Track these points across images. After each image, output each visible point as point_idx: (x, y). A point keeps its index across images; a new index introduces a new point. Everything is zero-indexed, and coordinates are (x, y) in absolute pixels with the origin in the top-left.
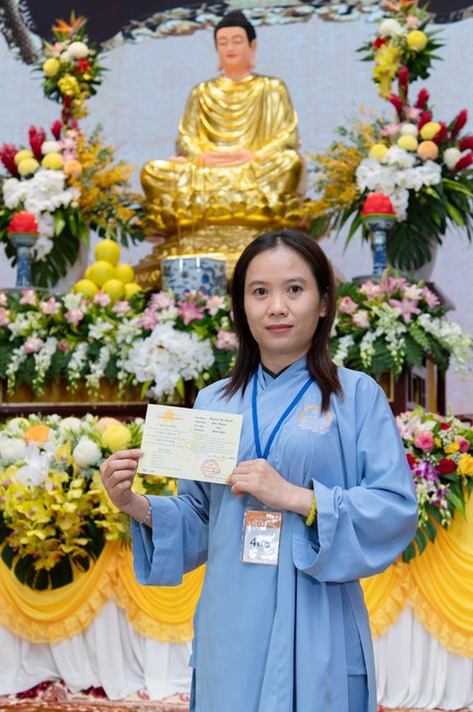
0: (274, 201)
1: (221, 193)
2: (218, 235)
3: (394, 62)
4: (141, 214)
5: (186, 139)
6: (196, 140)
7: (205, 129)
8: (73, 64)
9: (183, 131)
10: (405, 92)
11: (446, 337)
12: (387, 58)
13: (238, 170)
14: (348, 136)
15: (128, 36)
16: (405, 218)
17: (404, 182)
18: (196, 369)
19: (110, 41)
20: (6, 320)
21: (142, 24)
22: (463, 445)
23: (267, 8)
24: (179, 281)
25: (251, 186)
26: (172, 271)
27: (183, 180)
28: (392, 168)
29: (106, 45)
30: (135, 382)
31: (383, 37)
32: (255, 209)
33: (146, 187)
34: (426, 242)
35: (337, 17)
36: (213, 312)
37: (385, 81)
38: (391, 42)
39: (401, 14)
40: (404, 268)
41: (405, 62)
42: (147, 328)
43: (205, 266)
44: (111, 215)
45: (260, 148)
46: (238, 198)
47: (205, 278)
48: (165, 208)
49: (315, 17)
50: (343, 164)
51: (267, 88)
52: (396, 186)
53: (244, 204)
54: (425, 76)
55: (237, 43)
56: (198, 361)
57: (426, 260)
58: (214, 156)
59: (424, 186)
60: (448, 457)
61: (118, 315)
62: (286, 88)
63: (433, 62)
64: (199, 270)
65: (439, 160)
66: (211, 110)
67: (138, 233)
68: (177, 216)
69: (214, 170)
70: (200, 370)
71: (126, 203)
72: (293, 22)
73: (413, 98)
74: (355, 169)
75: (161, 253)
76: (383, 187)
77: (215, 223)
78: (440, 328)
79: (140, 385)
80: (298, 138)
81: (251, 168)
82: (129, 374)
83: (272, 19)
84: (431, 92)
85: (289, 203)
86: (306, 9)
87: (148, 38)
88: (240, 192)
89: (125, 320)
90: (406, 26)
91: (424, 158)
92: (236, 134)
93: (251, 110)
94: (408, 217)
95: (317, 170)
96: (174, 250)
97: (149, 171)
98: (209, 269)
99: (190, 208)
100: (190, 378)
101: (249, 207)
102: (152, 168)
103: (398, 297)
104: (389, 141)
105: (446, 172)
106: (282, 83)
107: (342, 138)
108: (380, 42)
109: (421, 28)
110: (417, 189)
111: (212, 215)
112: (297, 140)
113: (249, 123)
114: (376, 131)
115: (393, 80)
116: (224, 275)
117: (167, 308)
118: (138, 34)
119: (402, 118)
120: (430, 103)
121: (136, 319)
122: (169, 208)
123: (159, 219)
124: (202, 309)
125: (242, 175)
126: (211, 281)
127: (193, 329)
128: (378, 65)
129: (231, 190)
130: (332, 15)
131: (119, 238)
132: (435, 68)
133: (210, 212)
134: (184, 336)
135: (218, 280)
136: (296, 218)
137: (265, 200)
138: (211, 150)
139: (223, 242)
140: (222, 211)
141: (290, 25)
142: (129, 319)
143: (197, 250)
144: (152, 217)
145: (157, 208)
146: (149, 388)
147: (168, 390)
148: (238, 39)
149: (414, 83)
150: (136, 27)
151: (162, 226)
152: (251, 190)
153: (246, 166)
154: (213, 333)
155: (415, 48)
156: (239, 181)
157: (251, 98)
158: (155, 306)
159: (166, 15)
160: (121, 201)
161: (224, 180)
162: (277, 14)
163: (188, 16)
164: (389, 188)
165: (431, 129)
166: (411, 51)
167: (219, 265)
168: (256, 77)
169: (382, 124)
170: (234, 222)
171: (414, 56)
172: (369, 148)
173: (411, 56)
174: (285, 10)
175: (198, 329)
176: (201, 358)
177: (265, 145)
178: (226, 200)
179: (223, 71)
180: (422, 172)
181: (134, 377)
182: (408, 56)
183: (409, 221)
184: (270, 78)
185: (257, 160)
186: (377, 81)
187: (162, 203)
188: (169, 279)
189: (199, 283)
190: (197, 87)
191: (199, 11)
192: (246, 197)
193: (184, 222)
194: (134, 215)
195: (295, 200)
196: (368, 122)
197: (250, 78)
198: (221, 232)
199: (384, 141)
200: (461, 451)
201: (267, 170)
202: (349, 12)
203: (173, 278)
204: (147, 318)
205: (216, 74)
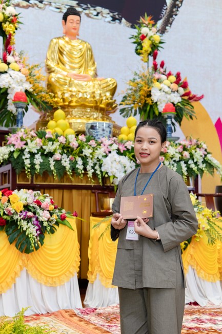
8: (11, 17)
9: (50, 60)
10: (155, 61)
12: (147, 44)
17: (169, 99)
20: (42, 144)
23: (62, 4)
26: (98, 128)
28: (164, 93)
30: (106, 176)
31: (144, 35)
35: (92, 16)
36: (129, 148)
38: (147, 38)
49: (83, 14)
51: (87, 47)
55: (78, 23)
59: (177, 102)
61: (92, 146)
63: (159, 48)
74: (150, 91)
91: (174, 90)
93: (83, 55)
103: (198, 146)
113: (83, 61)
117: (112, 144)
124: (124, 146)
130: (90, 15)
132: (160, 52)
134: (123, 157)
146: (113, 178)
155: (156, 42)
157: (83, 50)
165: (173, 78)
179: (66, 34)
188: (95, 131)
201: (105, 86)
202: (97, 15)
203: (98, 131)
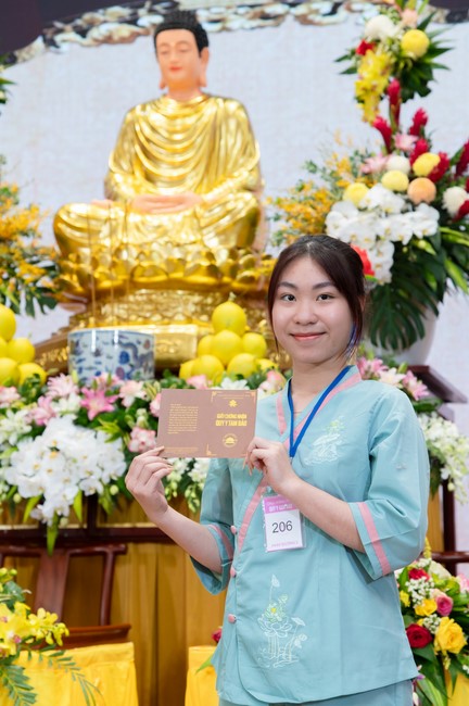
0: (222, 259)
1: (155, 246)
2: (150, 301)
3: (383, 74)
4: (53, 273)
5: (118, 177)
6: (130, 179)
7: (141, 165)
9: (114, 169)
10: (396, 115)
11: (437, 440)
12: (374, 68)
13: (178, 218)
14: (319, 174)
15: (50, 43)
16: (389, 280)
17: (387, 232)
18: (100, 480)
19: (26, 49)
21: (69, 27)
22: (442, 603)
23: (228, 8)
24: (90, 361)
25: (193, 238)
26: (81, 347)
27: (105, 230)
28: (373, 214)
29: (21, 54)
30: (17, 498)
31: (369, 41)
32: (197, 268)
33: (61, 239)
34: (417, 312)
35: (318, 18)
36: (128, 402)
37: (370, 101)
38: (380, 46)
39: (395, 7)
40: (389, 346)
41: (398, 74)
42: (38, 423)
43: (124, 341)
44: (12, 274)
45: (210, 189)
46: (177, 254)
47: (124, 358)
48: (82, 266)
49: (289, 19)
50: (310, 210)
51: (220, 113)
52: (378, 238)
53: (183, 261)
54: (425, 92)
55: (183, 51)
56: (103, 469)
57: (418, 337)
58: (151, 200)
59: (414, 237)
60: (421, 623)
61: (2, 406)
62: (246, 113)
63: (436, 73)
64: (116, 347)
65: (437, 204)
66: (148, 140)
67: (48, 298)
68: (97, 275)
69: (148, 218)
70: (106, 481)
71: (35, 259)
72: (261, 27)
73: (406, 121)
74: (326, 215)
75: (77, 324)
76: (361, 239)
77: (146, 286)
78: (429, 427)
79: (25, 501)
80: (260, 176)
81: (195, 215)
82: (11, 486)
83: (235, 23)
84: (430, 114)
85: (241, 262)
86: (279, 9)
87: (76, 47)
88: (178, 245)
89: (9, 413)
90: (401, 24)
91: (416, 200)
92: (180, 172)
93: (199, 140)
94: (393, 278)
95: (277, 218)
96: (92, 320)
97: (64, 217)
98: (130, 345)
99: (114, 265)
100: (92, 492)
101: (190, 265)
102: (68, 213)
104: (370, 179)
105: (445, 219)
106: (242, 107)
107: (312, 176)
108: (365, 48)
109: (422, 27)
110: (405, 242)
111: (142, 276)
112: (259, 181)
113: (197, 159)
114: (354, 167)
115: (382, 99)
116: (152, 353)
117: (68, 396)
118: (64, 41)
119: (390, 148)
120: (428, 129)
121: (25, 410)
122: (86, 267)
123: (75, 280)
124: (113, 399)
125: (182, 225)
126: (132, 361)
127: (100, 425)
128: (361, 78)
129: (167, 242)
130: (311, 17)
131: (23, 305)
132: (439, 82)
133: (138, 272)
134: (87, 434)
135: (142, 359)
136: (251, 280)
137: (210, 256)
138: (148, 191)
139: (156, 310)
140: (155, 270)
141: (258, 31)
142: (15, 410)
143: (121, 320)
144: (66, 278)
145: (72, 265)
146: (35, 507)
147: (62, 508)
148: (184, 47)
149: (409, 102)
150: (60, 31)
151: (79, 289)
152: (194, 243)
153: (188, 213)
154: (126, 430)
155: (411, 54)
156: (178, 232)
157: (200, 125)
158: (52, 394)
159: (99, 15)
160: (24, 256)
161: (160, 230)
162: (242, 15)
163: (128, 18)
164: (368, 240)
165: (427, 162)
166: (405, 58)
167: (143, 340)
168: (208, 97)
169: (365, 157)
170: (171, 285)
171: (410, 64)
172: (343, 188)
173: (406, 66)
174: (252, 11)
175: (106, 424)
176: (106, 466)
177: (216, 186)
178: (160, 256)
179: (166, 90)
180: (412, 219)
181: (16, 491)
182: (402, 65)
183: (394, 284)
184: (225, 100)
185: (204, 205)
186: (361, 101)
187: (78, 260)
188: (77, 358)
189: (115, 363)
190: (132, 110)
191: (142, 12)
192: (187, 253)
193: (106, 284)
194: (43, 275)
195: (249, 256)
196: (344, 154)
197: (199, 99)
198: (154, 297)
199: (363, 179)
200: (439, 614)
201: (216, 217)
202: (334, 11)
203: (82, 356)
204: (39, 410)
205: (158, 93)
